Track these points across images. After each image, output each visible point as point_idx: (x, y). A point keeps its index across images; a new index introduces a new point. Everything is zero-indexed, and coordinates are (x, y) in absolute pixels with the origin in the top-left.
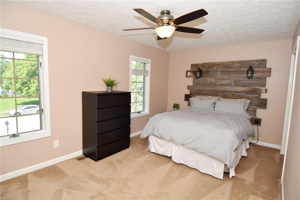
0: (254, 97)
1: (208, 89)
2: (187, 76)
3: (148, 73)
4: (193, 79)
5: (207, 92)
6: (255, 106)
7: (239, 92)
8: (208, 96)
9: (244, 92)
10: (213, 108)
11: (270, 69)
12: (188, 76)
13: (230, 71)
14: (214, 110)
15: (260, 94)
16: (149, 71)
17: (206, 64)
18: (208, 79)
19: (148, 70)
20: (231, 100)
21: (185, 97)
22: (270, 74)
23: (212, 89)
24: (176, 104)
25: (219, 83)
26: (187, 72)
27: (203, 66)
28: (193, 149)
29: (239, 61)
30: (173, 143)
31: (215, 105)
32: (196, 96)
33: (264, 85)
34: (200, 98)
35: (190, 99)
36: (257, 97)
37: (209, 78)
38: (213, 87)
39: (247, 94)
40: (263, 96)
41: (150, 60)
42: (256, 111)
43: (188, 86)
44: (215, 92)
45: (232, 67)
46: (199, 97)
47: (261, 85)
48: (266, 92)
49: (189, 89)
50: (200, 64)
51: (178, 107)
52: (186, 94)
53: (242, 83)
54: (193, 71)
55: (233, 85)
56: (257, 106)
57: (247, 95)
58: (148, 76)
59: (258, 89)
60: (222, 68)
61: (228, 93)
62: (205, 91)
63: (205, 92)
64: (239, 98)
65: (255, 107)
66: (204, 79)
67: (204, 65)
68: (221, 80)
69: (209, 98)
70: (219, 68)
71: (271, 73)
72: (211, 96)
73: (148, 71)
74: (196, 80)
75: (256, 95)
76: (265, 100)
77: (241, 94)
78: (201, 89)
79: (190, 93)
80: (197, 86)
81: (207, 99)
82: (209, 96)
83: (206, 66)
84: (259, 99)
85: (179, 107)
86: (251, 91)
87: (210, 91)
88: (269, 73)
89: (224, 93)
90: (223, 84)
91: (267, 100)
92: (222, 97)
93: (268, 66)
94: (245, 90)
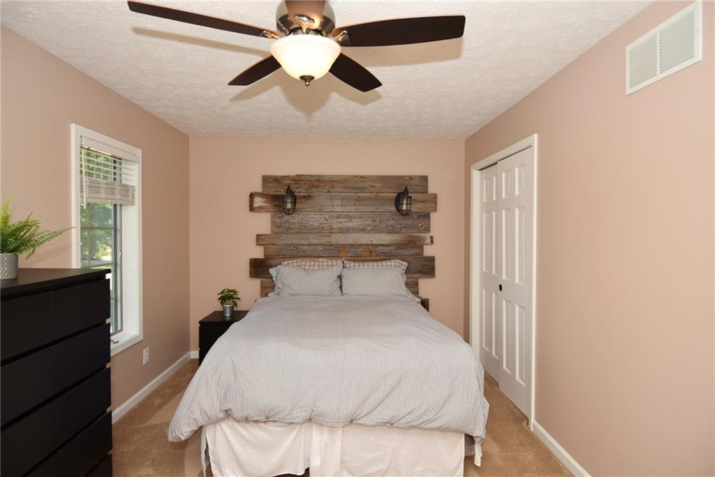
0: (412, 255)
1: (315, 241)
2: (252, 209)
3: (133, 197)
4: (272, 217)
5: (311, 250)
6: (416, 273)
7: (383, 245)
8: (316, 260)
9: (394, 245)
10: (339, 290)
11: (435, 196)
12: (256, 208)
13: (362, 197)
14: (342, 294)
15: (421, 248)
16: (136, 188)
17: (304, 179)
18: (312, 216)
19: (132, 184)
20: (373, 265)
21: (250, 266)
22: (436, 206)
23: (325, 240)
24: (229, 291)
25: (339, 225)
26: (252, 196)
27: (296, 184)
28: (385, 424)
29: (378, 176)
30: (321, 425)
31: (341, 280)
32: (286, 263)
33: (428, 230)
34: (297, 266)
35: (272, 271)
36: (418, 254)
37: (315, 215)
38: (325, 236)
39: (398, 248)
40: (428, 251)
41: (139, 153)
42: (417, 283)
43: (258, 236)
44: (332, 248)
45: (365, 188)
46: (295, 265)
47: (422, 228)
48: (432, 242)
49: (262, 243)
50: (287, 177)
51: (233, 298)
52: (255, 259)
53: (388, 226)
54: (270, 195)
55: (371, 230)
56: (420, 272)
57: (399, 251)
58: (132, 203)
59: (417, 236)
60: (343, 190)
61: (360, 249)
62: (305, 248)
63: (307, 250)
64: (385, 260)
65: (417, 276)
66: (301, 216)
67: (298, 179)
68: (344, 220)
69: (321, 264)
70: (335, 190)
71: (436, 203)
72: (325, 260)
73: (133, 187)
74: (280, 218)
75: (417, 251)
76: (432, 259)
77: (387, 249)
78: (294, 241)
79: (265, 256)
80: (285, 236)
81: (316, 268)
82: (321, 260)
83: (305, 184)
84: (421, 258)
85: (239, 299)
86: (405, 242)
87: (318, 247)
88: (433, 205)
89: (352, 250)
90: (348, 229)
91: (434, 260)
92: (348, 258)
93: (431, 190)
94: (395, 240)
